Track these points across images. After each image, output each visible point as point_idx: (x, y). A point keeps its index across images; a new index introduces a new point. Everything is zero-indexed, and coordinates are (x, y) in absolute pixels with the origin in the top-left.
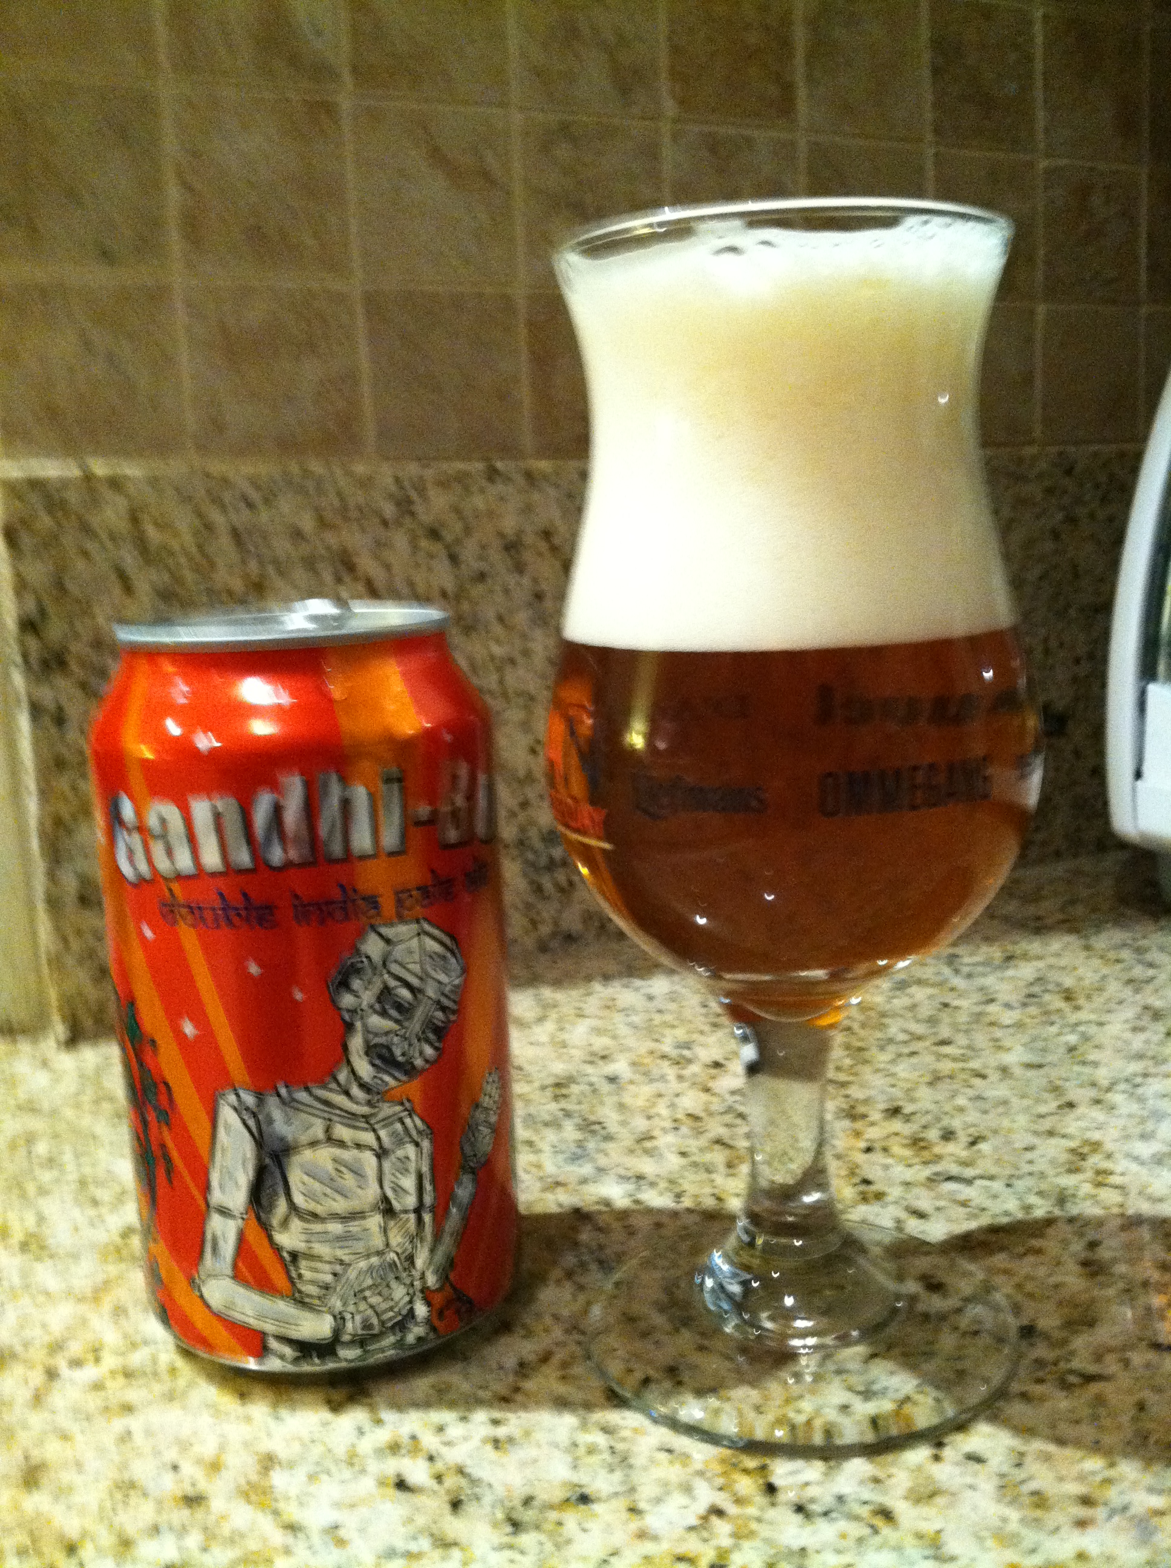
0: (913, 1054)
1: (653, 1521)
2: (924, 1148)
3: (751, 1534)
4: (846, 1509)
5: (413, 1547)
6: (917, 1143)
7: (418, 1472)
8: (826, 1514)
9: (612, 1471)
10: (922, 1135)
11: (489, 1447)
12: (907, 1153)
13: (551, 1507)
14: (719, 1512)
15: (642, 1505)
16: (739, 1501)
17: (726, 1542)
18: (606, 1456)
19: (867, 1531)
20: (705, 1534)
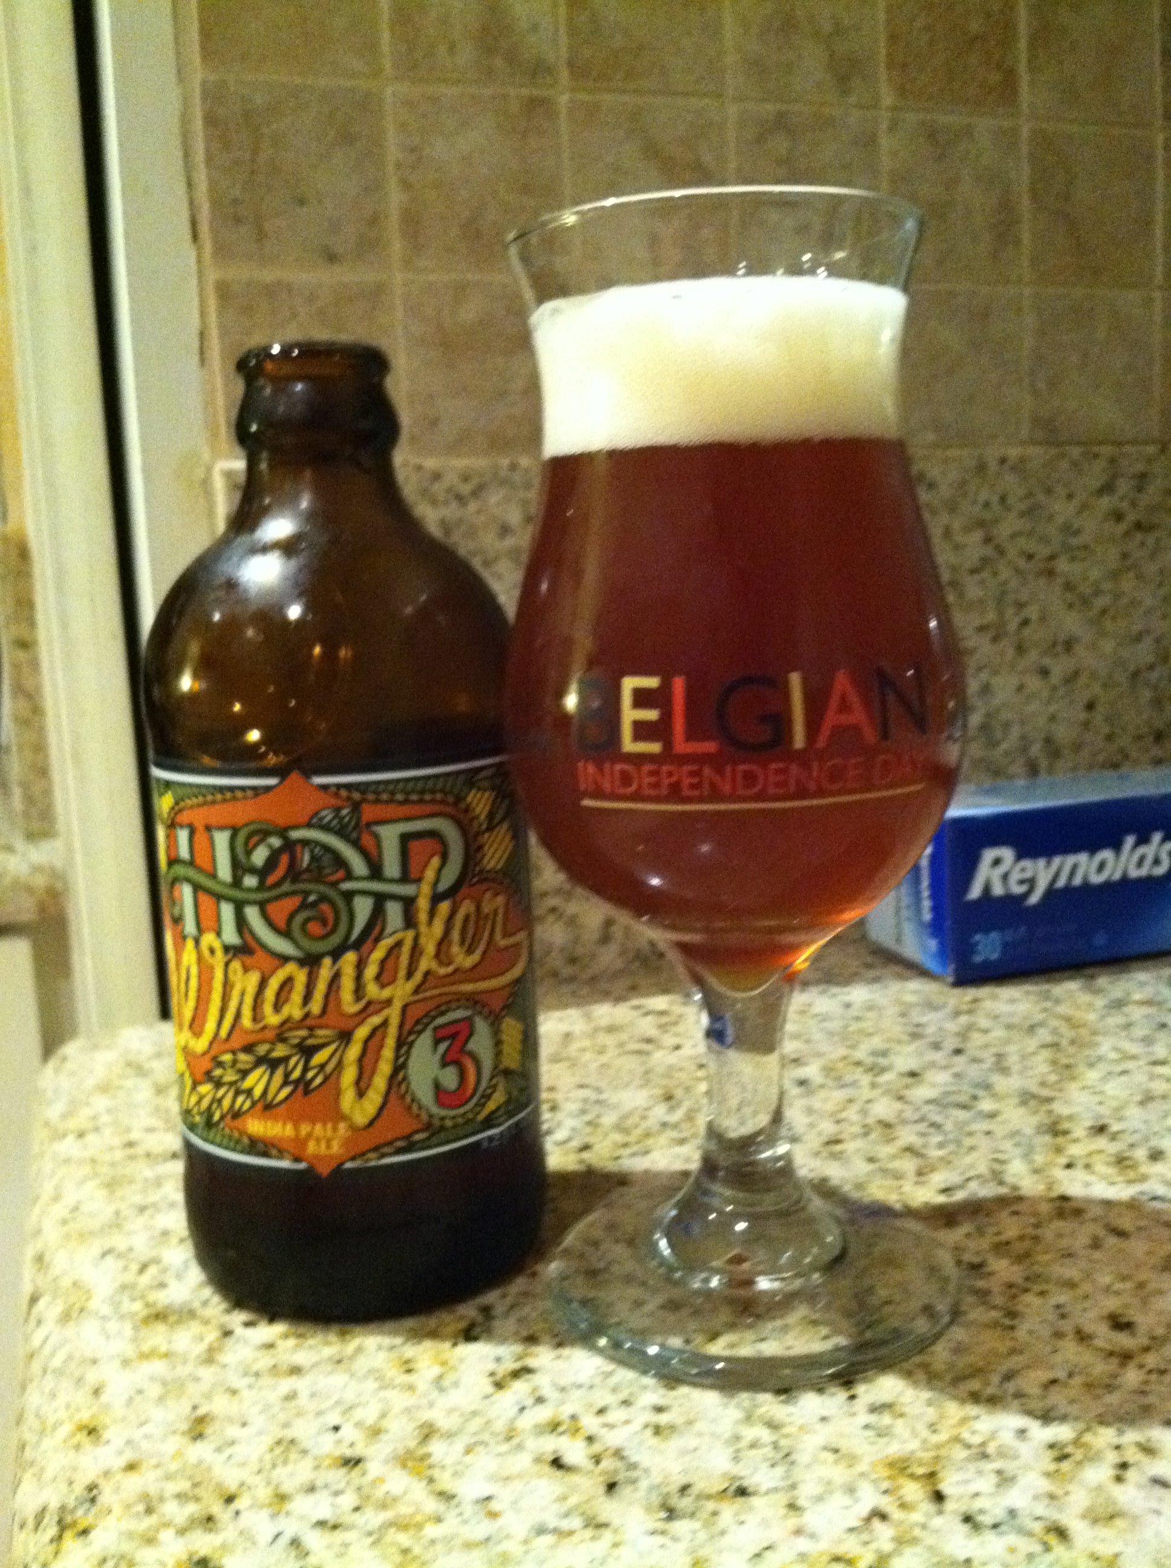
0: (1124, 1072)
1: (811, 1519)
2: (1128, 1167)
3: (914, 1541)
4: (1018, 1521)
5: (565, 1525)
6: (1121, 1162)
7: (575, 1452)
8: (995, 1526)
9: (773, 1466)
10: (1127, 1154)
11: (649, 1432)
12: (1111, 1171)
13: (709, 1497)
14: (883, 1517)
15: (801, 1502)
16: (903, 1506)
17: (887, 1547)
18: (768, 1451)
19: (1037, 1548)
20: (865, 1537)
